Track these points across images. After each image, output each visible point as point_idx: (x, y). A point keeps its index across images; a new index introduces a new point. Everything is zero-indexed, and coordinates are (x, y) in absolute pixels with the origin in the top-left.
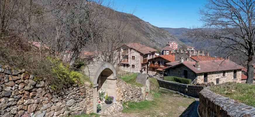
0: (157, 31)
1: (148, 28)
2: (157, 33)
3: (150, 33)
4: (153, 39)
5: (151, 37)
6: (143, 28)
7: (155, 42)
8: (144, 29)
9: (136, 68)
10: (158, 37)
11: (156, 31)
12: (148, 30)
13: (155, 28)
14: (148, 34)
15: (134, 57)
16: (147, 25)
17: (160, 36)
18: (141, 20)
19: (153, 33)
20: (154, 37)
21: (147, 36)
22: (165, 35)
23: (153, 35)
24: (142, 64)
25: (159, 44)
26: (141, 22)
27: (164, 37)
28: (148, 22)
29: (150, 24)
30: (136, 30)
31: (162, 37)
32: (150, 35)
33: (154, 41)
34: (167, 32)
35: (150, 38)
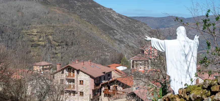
0: (127, 23)
1: (112, 18)
2: (127, 27)
3: (115, 27)
4: (120, 38)
5: (117, 35)
6: (102, 19)
7: (124, 43)
8: (104, 21)
9: (86, 97)
10: (128, 34)
11: (125, 24)
12: (112, 22)
13: (122, 18)
14: (112, 29)
15: (83, 81)
16: (109, 13)
17: (131, 32)
18: (99, 6)
19: (120, 27)
20: (121, 34)
21: (110, 34)
22: (141, 31)
23: (120, 31)
24: (93, 91)
25: (130, 47)
26: (98, 8)
27: (138, 34)
28: (111, 9)
29: (114, 11)
30: (91, 23)
31: (135, 35)
32: (115, 31)
33: (121, 42)
34: (143, 24)
35: (116, 37)
